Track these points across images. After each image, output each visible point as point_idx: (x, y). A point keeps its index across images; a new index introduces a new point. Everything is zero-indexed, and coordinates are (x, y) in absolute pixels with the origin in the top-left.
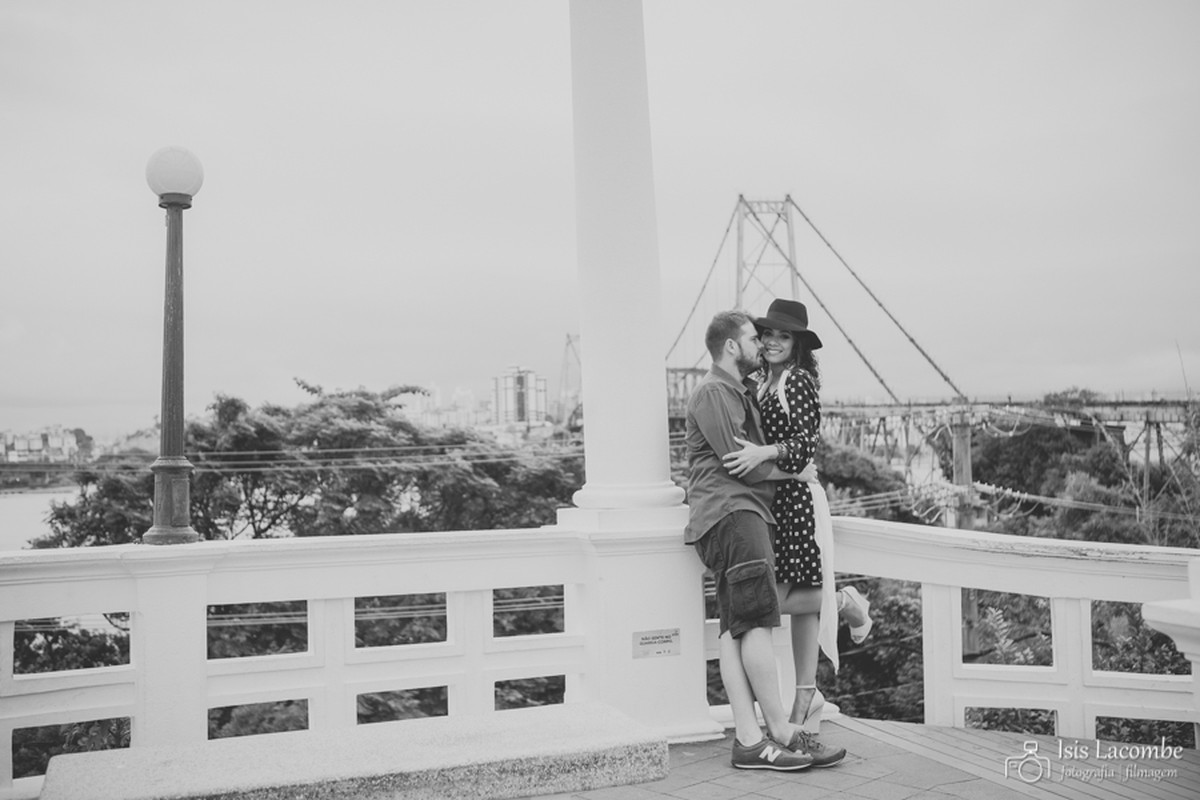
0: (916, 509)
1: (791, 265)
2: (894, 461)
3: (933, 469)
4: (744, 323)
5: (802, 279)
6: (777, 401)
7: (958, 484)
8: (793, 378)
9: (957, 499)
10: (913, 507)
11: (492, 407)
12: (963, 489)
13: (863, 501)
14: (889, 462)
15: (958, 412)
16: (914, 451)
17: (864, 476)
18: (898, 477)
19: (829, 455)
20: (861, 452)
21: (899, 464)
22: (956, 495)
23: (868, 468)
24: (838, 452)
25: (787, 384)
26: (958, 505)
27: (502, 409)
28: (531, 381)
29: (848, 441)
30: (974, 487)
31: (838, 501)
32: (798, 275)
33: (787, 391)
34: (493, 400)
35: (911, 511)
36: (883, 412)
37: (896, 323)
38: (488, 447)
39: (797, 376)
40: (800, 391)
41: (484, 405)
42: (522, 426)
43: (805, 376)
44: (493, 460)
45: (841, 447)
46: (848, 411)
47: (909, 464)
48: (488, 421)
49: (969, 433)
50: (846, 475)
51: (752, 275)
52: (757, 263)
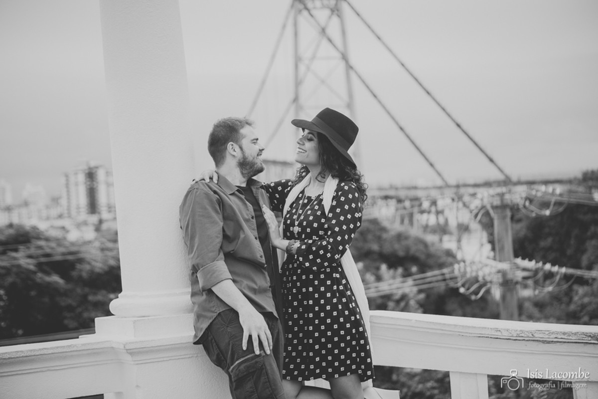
0: (463, 286)
1: (345, 57)
2: (446, 238)
3: (482, 245)
4: (242, 127)
5: (356, 72)
7: (500, 261)
9: (500, 275)
10: (459, 284)
11: (64, 202)
12: (505, 266)
13: (415, 280)
14: (441, 240)
15: (498, 194)
16: (464, 229)
17: (418, 254)
18: (449, 253)
19: (385, 236)
20: (415, 232)
21: (450, 241)
22: (499, 272)
23: (421, 247)
24: (393, 233)
26: (501, 280)
27: (74, 203)
28: (101, 175)
29: (402, 222)
30: (515, 263)
31: (391, 281)
32: (351, 68)
34: (64, 195)
35: (458, 289)
36: (434, 194)
37: (444, 109)
38: (53, 245)
41: (55, 200)
42: (94, 219)
44: (58, 258)
45: (396, 227)
46: (402, 194)
47: (459, 241)
48: (60, 216)
49: (509, 213)
50: (401, 253)
51: (308, 68)
52: (313, 58)
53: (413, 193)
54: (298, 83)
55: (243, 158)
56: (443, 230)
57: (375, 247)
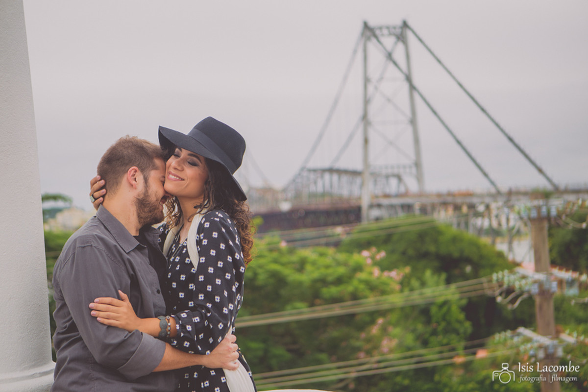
0: (501, 294)
1: (409, 79)
5: (419, 92)
6: (187, 255)
8: (207, 225)
9: (537, 286)
10: (498, 293)
14: (494, 242)
15: (536, 207)
19: (441, 238)
20: (470, 234)
25: (199, 233)
30: (552, 273)
32: (415, 89)
33: (199, 242)
35: (495, 297)
39: (213, 223)
40: (214, 244)
43: (223, 223)
49: (546, 225)
50: (456, 254)
51: (376, 88)
52: (381, 79)
53: (468, 200)
54: (367, 102)
55: (145, 194)
56: (495, 233)
57: (432, 248)
